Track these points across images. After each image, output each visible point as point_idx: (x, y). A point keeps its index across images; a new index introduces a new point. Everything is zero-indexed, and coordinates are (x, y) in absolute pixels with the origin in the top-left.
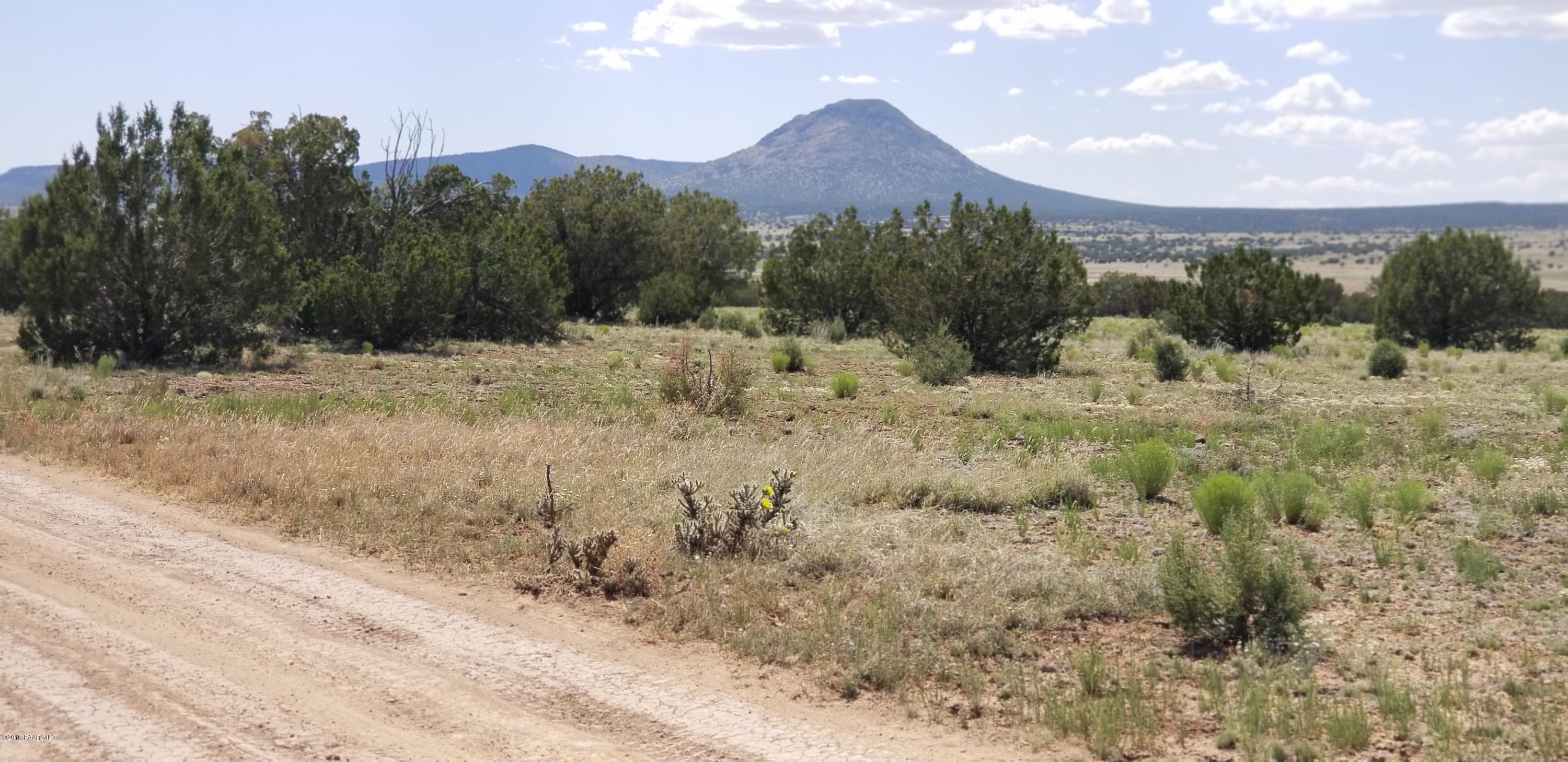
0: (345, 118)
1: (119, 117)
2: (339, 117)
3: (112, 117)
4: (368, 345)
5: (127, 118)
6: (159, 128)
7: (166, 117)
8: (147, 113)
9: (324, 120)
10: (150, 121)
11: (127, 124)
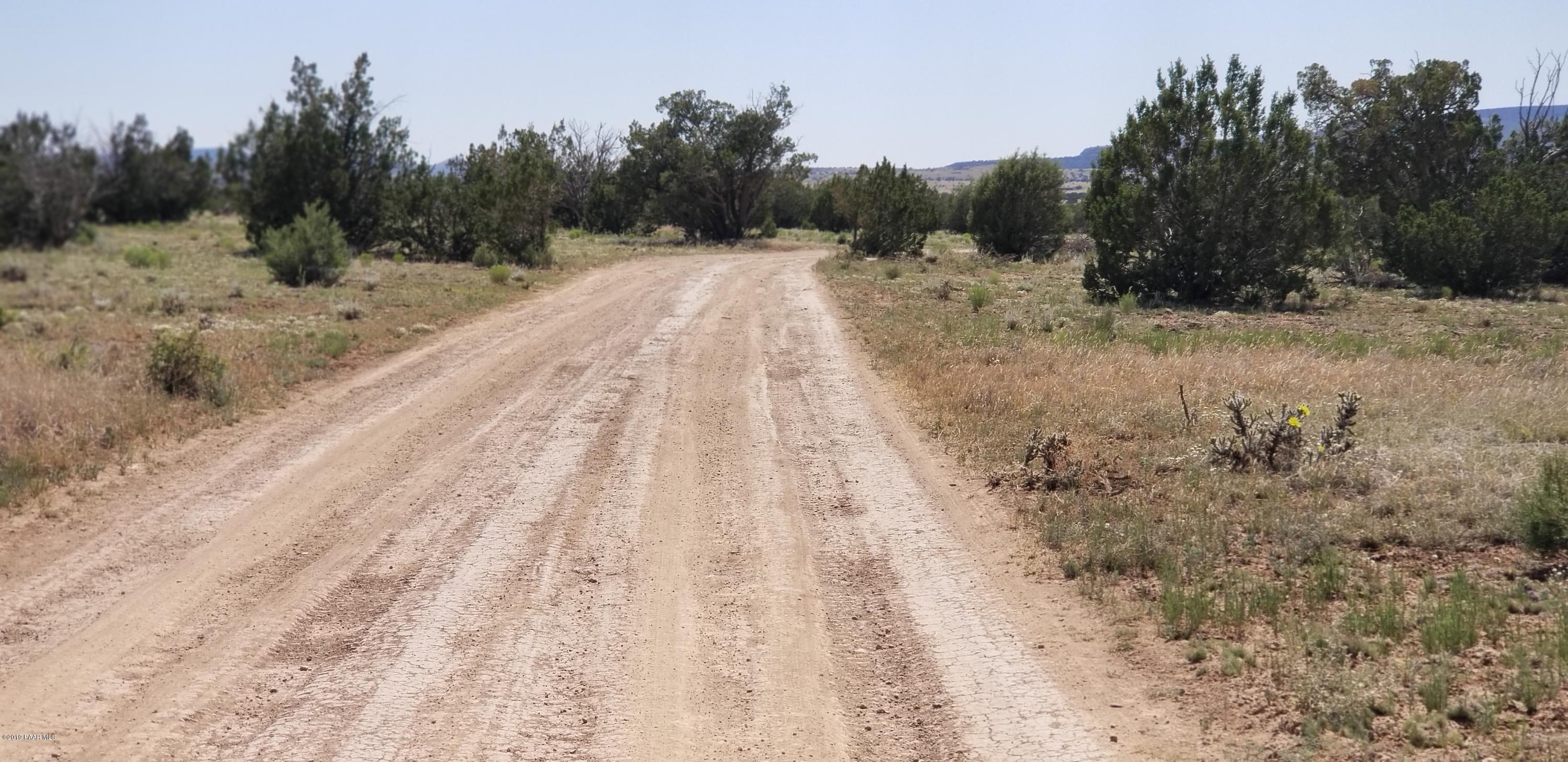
0: (1466, 62)
1: (1179, 72)
2: (1460, 61)
3: (1171, 72)
4: (1447, 290)
5: (1185, 72)
6: (1214, 80)
7: (1222, 71)
8: (1204, 67)
9: (1443, 64)
10: (1207, 74)
11: (1187, 77)
